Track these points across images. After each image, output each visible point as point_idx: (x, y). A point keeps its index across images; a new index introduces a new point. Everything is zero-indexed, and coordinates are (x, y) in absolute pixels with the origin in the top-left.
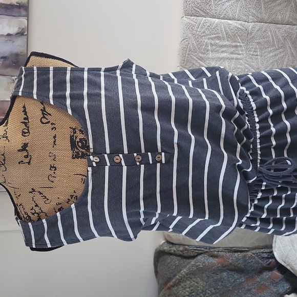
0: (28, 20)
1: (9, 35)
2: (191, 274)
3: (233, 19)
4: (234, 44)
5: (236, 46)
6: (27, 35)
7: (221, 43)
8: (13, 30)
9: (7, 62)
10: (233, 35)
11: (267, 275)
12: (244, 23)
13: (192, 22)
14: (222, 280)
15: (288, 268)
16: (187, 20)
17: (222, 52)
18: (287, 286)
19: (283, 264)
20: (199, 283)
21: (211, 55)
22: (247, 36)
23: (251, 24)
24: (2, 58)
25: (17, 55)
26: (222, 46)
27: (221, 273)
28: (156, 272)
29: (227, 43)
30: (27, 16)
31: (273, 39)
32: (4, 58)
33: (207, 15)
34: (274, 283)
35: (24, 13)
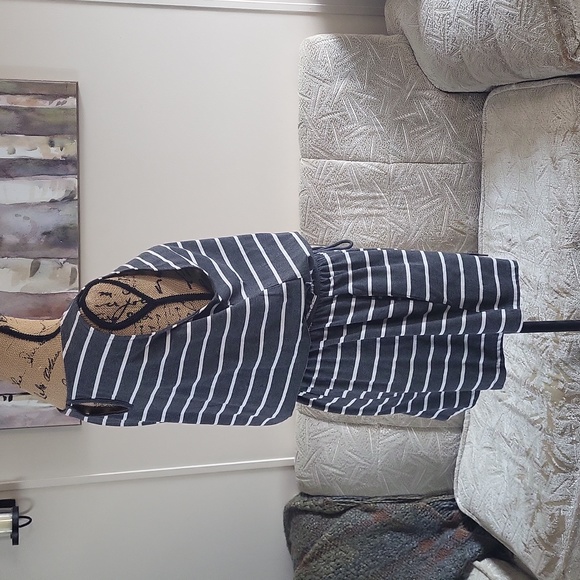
0: (78, 179)
1: (53, 201)
2: (336, 540)
3: (368, 160)
4: (371, 194)
5: (375, 198)
6: (78, 199)
7: (354, 195)
8: (59, 195)
9: (52, 239)
10: (368, 183)
11: (449, 534)
12: (382, 164)
13: (311, 167)
14: (382, 546)
15: (474, 519)
16: (305, 165)
17: (357, 207)
18: (476, 547)
19: (467, 513)
20: (349, 553)
21: (341, 212)
22: (389, 183)
23: (393, 166)
24: (44, 234)
25: (65, 228)
26: (356, 199)
27: (381, 535)
28: (289, 544)
29: (361, 193)
30: (78, 174)
31: (425, 184)
32: (47, 234)
33: (331, 156)
34: (460, 545)
35: (72, 170)
